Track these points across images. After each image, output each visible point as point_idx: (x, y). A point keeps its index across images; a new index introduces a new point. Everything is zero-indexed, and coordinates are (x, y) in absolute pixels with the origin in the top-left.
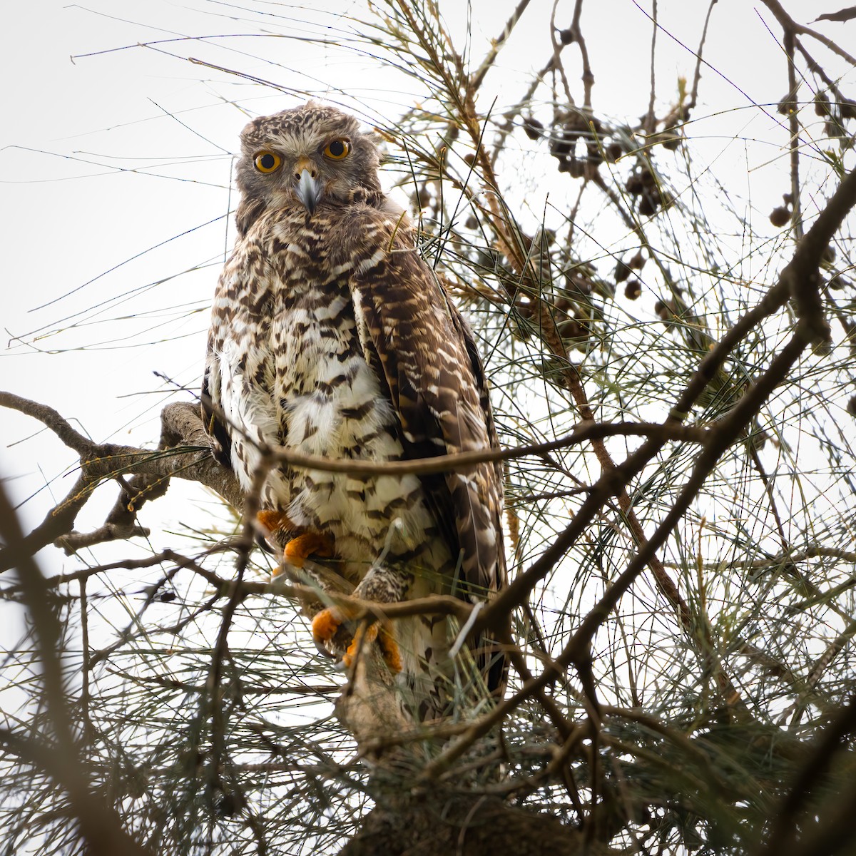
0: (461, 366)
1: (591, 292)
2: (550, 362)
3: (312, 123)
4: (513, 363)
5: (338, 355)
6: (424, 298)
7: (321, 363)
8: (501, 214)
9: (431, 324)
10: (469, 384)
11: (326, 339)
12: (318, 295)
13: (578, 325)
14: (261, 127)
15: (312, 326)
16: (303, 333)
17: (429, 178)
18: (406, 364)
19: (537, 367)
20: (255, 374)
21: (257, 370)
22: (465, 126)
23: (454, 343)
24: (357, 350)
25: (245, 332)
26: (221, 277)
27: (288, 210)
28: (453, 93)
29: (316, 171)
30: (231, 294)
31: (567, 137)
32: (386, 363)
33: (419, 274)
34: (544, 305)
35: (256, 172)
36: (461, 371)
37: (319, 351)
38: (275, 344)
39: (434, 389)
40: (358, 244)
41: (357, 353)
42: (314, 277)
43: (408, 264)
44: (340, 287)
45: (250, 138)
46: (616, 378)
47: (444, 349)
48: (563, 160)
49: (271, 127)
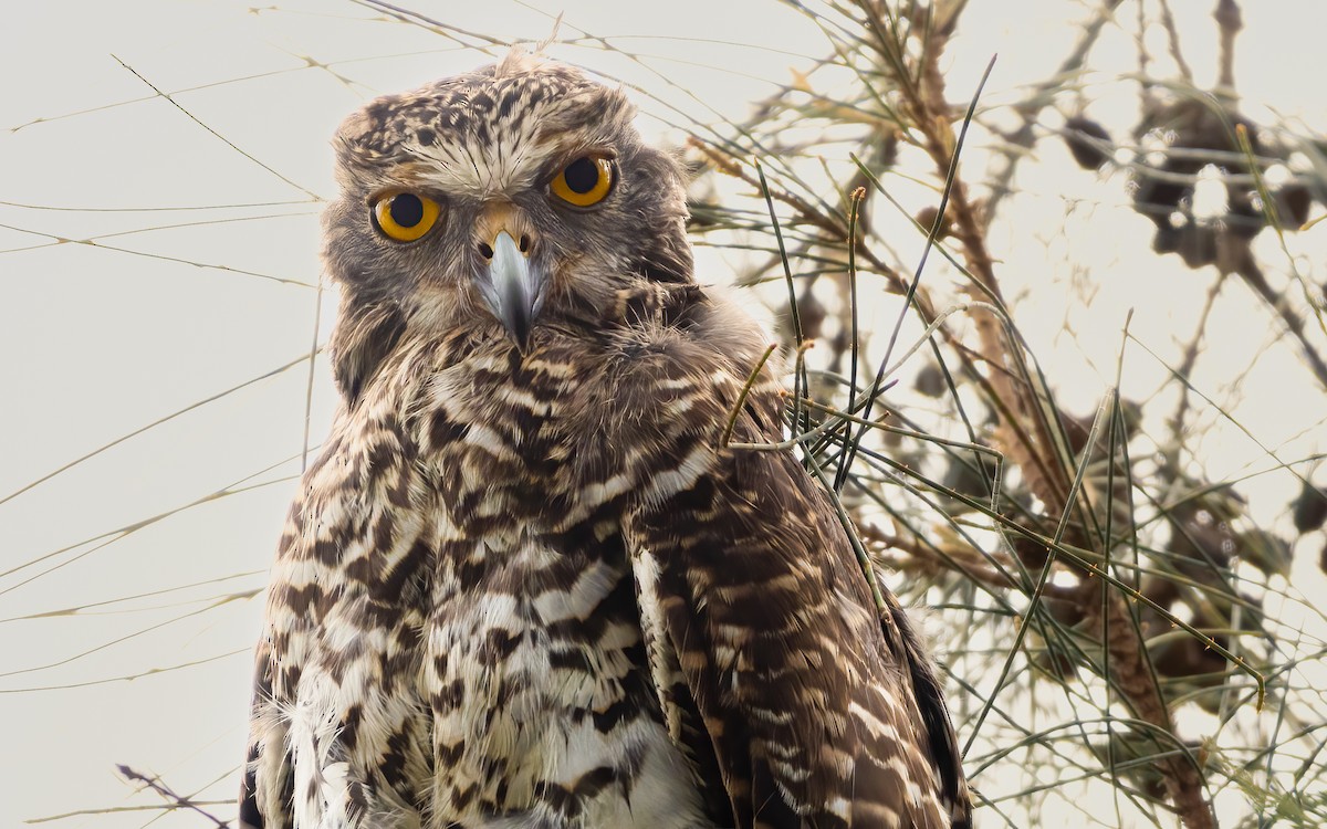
0: (905, 745)
1: (1232, 560)
2: (1127, 739)
3: (522, 115)
4: (1032, 740)
5: (596, 715)
6: (816, 572)
7: (552, 735)
8: (1007, 360)
9: (832, 637)
10: (924, 791)
11: (564, 673)
12: (545, 559)
13: (1200, 643)
14: (390, 123)
15: (528, 638)
16: (505, 657)
17: (823, 265)
18: (771, 744)
19: (1095, 751)
20: (381, 759)
21: (386, 749)
22: (920, 136)
23: (887, 686)
24: (644, 703)
25: (355, 651)
26: (297, 508)
27: (462, 338)
28: (890, 49)
29: (533, 236)
30: (326, 553)
31: (1174, 165)
32: (721, 740)
33: (801, 512)
34: (1114, 591)
35: (378, 240)
36: (906, 758)
37: (547, 704)
38: (434, 684)
39: (840, 807)
40: (644, 430)
41: (643, 713)
42: (533, 513)
43: (773, 485)
44: (600, 537)
45: (359, 149)
46: (1297, 780)
47: (864, 705)
48: (1162, 222)
49: (414, 124)
